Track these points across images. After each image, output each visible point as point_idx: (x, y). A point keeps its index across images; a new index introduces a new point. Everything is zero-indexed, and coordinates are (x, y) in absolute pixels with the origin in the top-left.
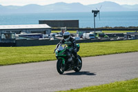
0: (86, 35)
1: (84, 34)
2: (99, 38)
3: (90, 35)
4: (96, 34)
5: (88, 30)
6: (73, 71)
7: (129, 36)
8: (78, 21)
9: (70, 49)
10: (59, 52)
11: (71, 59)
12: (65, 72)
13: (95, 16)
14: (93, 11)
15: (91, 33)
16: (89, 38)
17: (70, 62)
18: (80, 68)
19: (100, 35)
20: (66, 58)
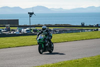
0: (24, 30)
1: (23, 30)
2: (33, 33)
3: (27, 31)
4: (31, 29)
5: (25, 27)
6: (48, 52)
7: (55, 31)
8: (18, 20)
9: (47, 38)
10: (40, 39)
11: (47, 44)
12: (44, 53)
13: (30, 17)
14: (29, 13)
15: (27, 29)
16: (26, 32)
17: (47, 47)
18: (53, 50)
19: (34, 31)
20: (45, 44)
